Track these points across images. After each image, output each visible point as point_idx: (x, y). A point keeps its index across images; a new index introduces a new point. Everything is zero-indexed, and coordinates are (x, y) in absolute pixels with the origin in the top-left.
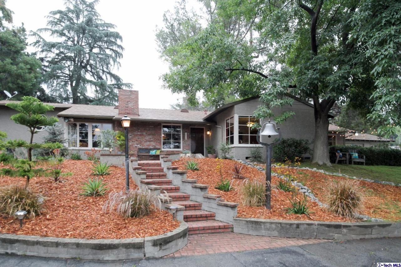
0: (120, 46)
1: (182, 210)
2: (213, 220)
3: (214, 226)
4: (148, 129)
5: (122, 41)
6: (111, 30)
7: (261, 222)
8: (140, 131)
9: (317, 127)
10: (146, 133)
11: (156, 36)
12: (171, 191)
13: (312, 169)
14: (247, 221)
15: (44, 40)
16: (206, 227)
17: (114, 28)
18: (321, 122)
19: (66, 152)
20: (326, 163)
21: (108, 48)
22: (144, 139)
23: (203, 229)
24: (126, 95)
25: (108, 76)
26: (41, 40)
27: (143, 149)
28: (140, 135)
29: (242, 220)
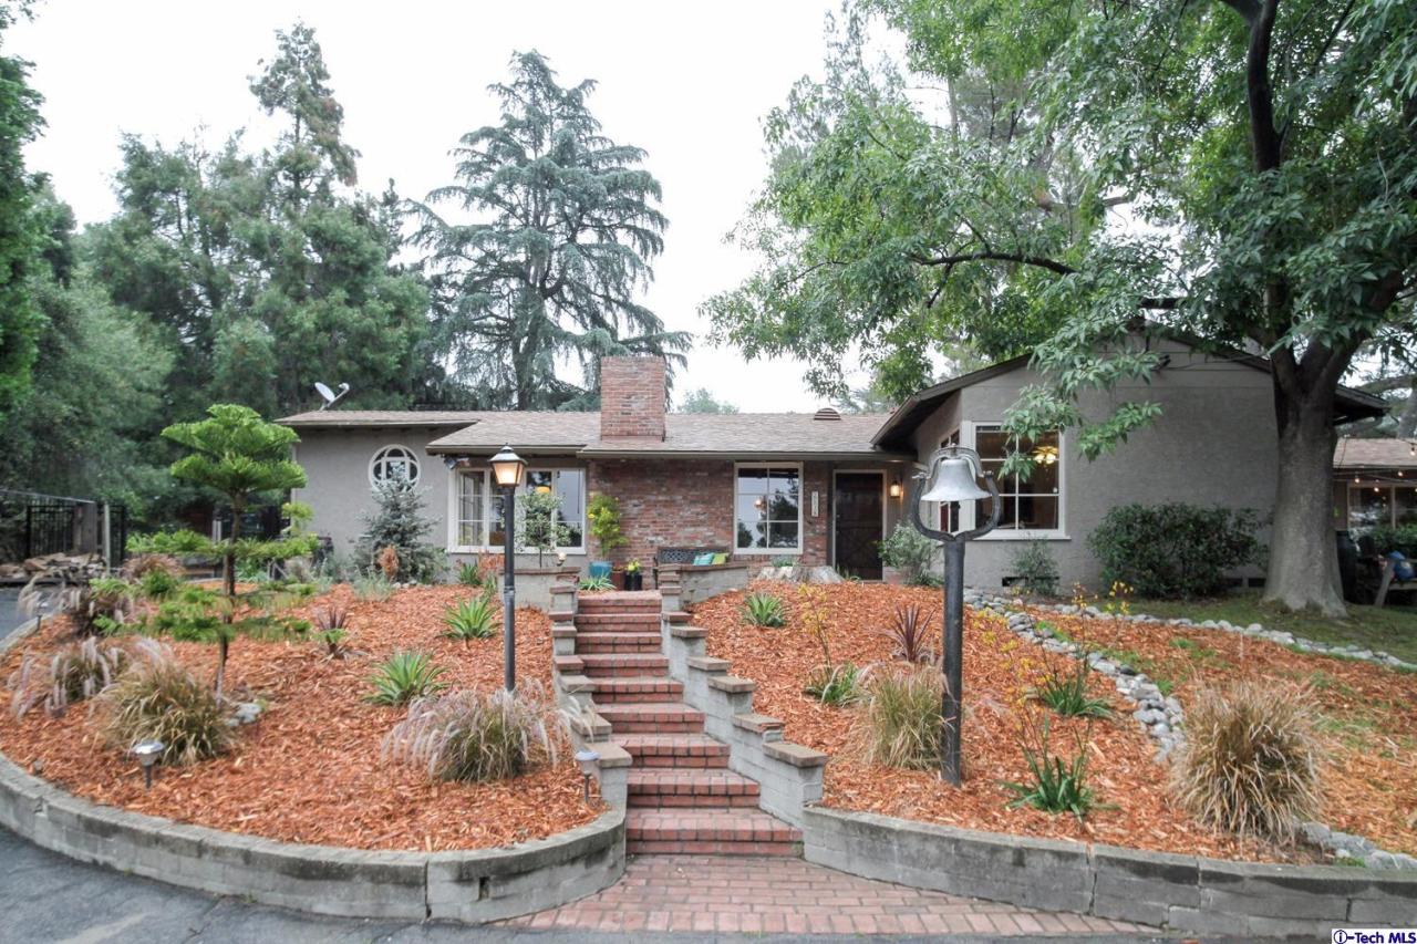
0: (656, 217)
1: (623, 767)
2: (750, 807)
3: (735, 832)
4: (689, 482)
5: (659, 198)
6: (632, 167)
7: (890, 831)
8: (664, 489)
9: (1285, 457)
10: (684, 498)
11: (772, 166)
12: (655, 697)
13: (1245, 627)
14: (844, 823)
15: (441, 222)
16: (705, 832)
17: (639, 159)
18: (1300, 438)
19: (423, 562)
20: (1322, 602)
21: (622, 225)
22: (677, 518)
23: (693, 837)
24: (625, 374)
25: (621, 314)
26: (435, 224)
27: (672, 550)
28: (666, 504)
29: (830, 818)
